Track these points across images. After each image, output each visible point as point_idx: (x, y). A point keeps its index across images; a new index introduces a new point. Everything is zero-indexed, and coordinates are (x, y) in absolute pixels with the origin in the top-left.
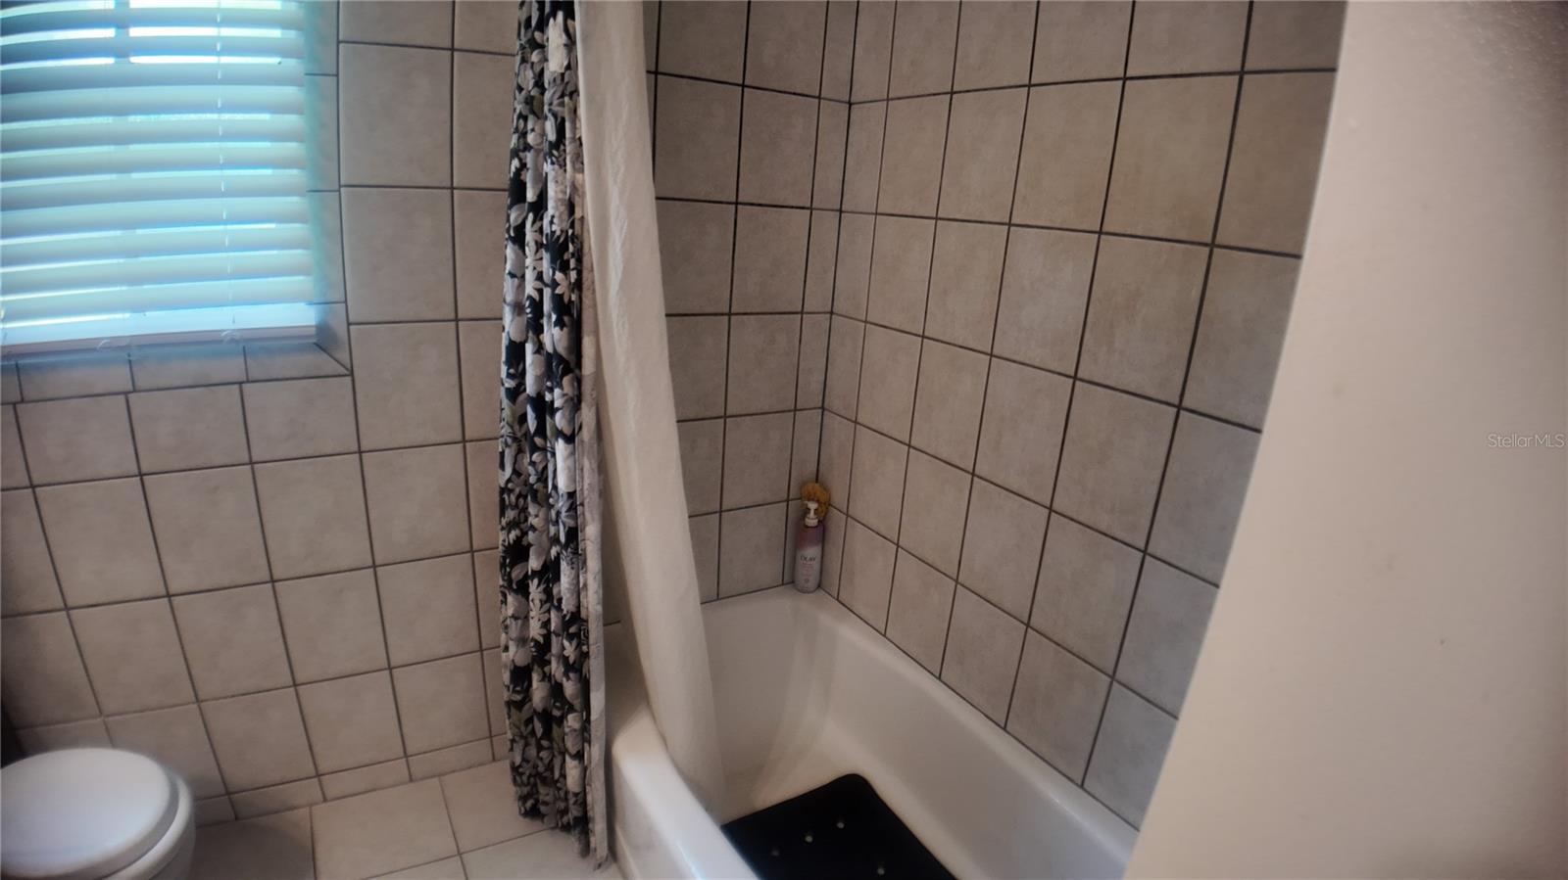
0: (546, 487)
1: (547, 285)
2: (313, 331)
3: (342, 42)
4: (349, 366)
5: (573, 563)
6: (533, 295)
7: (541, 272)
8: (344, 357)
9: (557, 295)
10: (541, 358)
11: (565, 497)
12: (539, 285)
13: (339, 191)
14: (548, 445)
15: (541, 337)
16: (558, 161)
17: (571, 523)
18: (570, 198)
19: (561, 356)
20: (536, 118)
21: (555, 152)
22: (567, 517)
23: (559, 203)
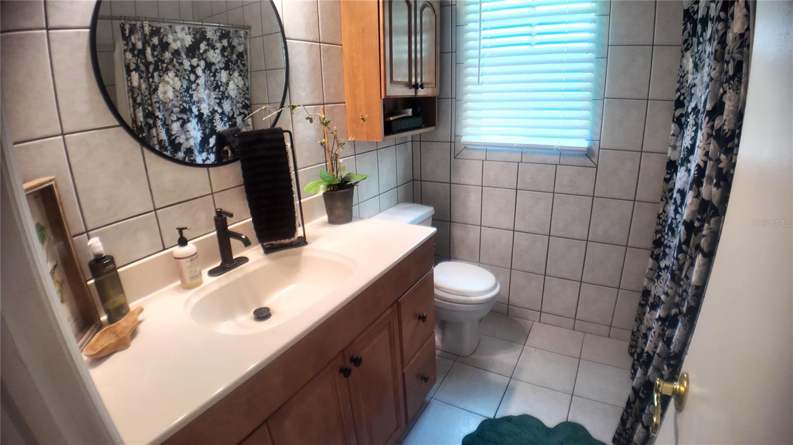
0: (681, 274)
1: (711, 159)
2: (586, 149)
3: (610, 46)
4: (596, 164)
5: (686, 326)
6: (701, 165)
7: (709, 151)
8: (595, 161)
9: (720, 168)
10: (697, 201)
11: (694, 288)
12: (705, 158)
13: (604, 100)
14: (689, 251)
15: (700, 189)
16: (732, 87)
17: (692, 303)
18: (740, 111)
19: (714, 205)
20: (717, 62)
21: (732, 82)
22: (691, 299)
23: (730, 113)
